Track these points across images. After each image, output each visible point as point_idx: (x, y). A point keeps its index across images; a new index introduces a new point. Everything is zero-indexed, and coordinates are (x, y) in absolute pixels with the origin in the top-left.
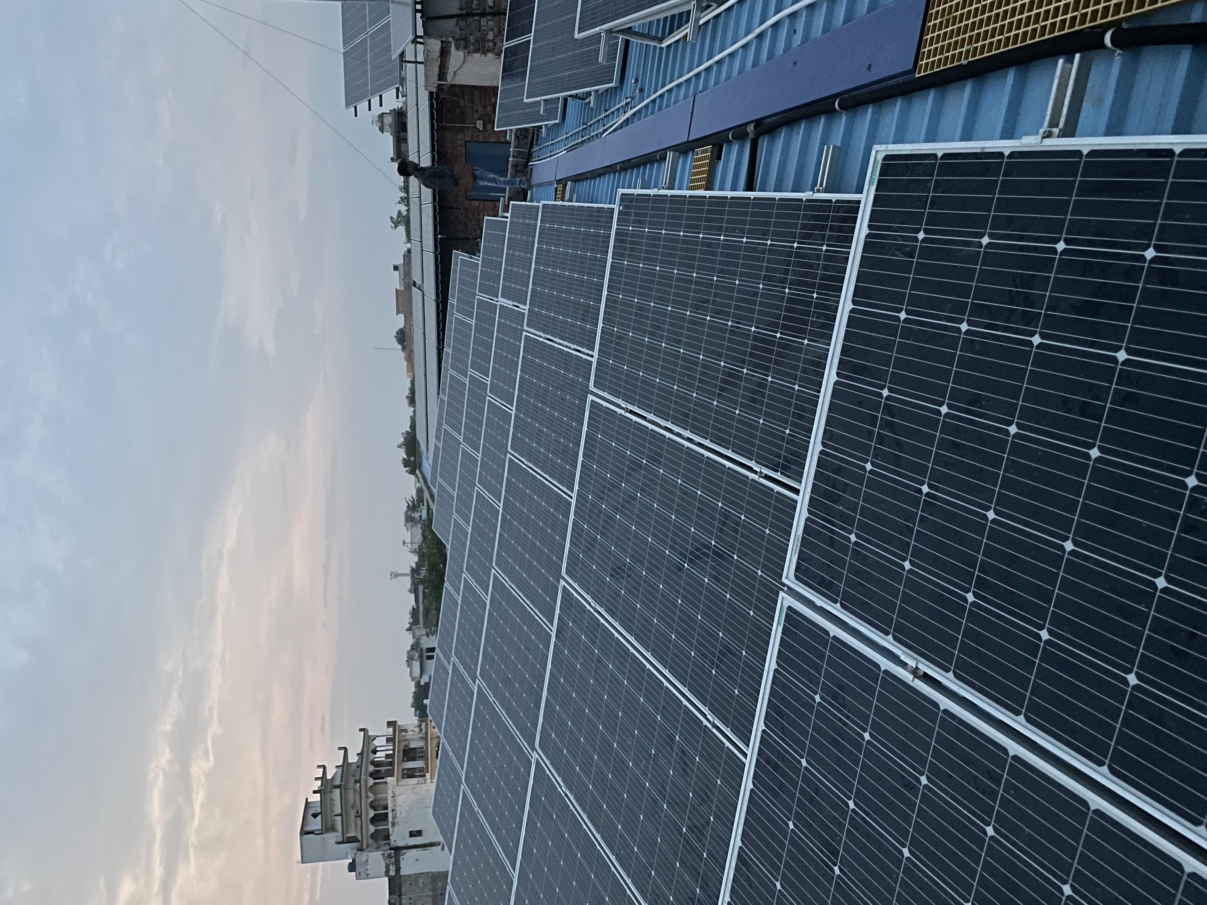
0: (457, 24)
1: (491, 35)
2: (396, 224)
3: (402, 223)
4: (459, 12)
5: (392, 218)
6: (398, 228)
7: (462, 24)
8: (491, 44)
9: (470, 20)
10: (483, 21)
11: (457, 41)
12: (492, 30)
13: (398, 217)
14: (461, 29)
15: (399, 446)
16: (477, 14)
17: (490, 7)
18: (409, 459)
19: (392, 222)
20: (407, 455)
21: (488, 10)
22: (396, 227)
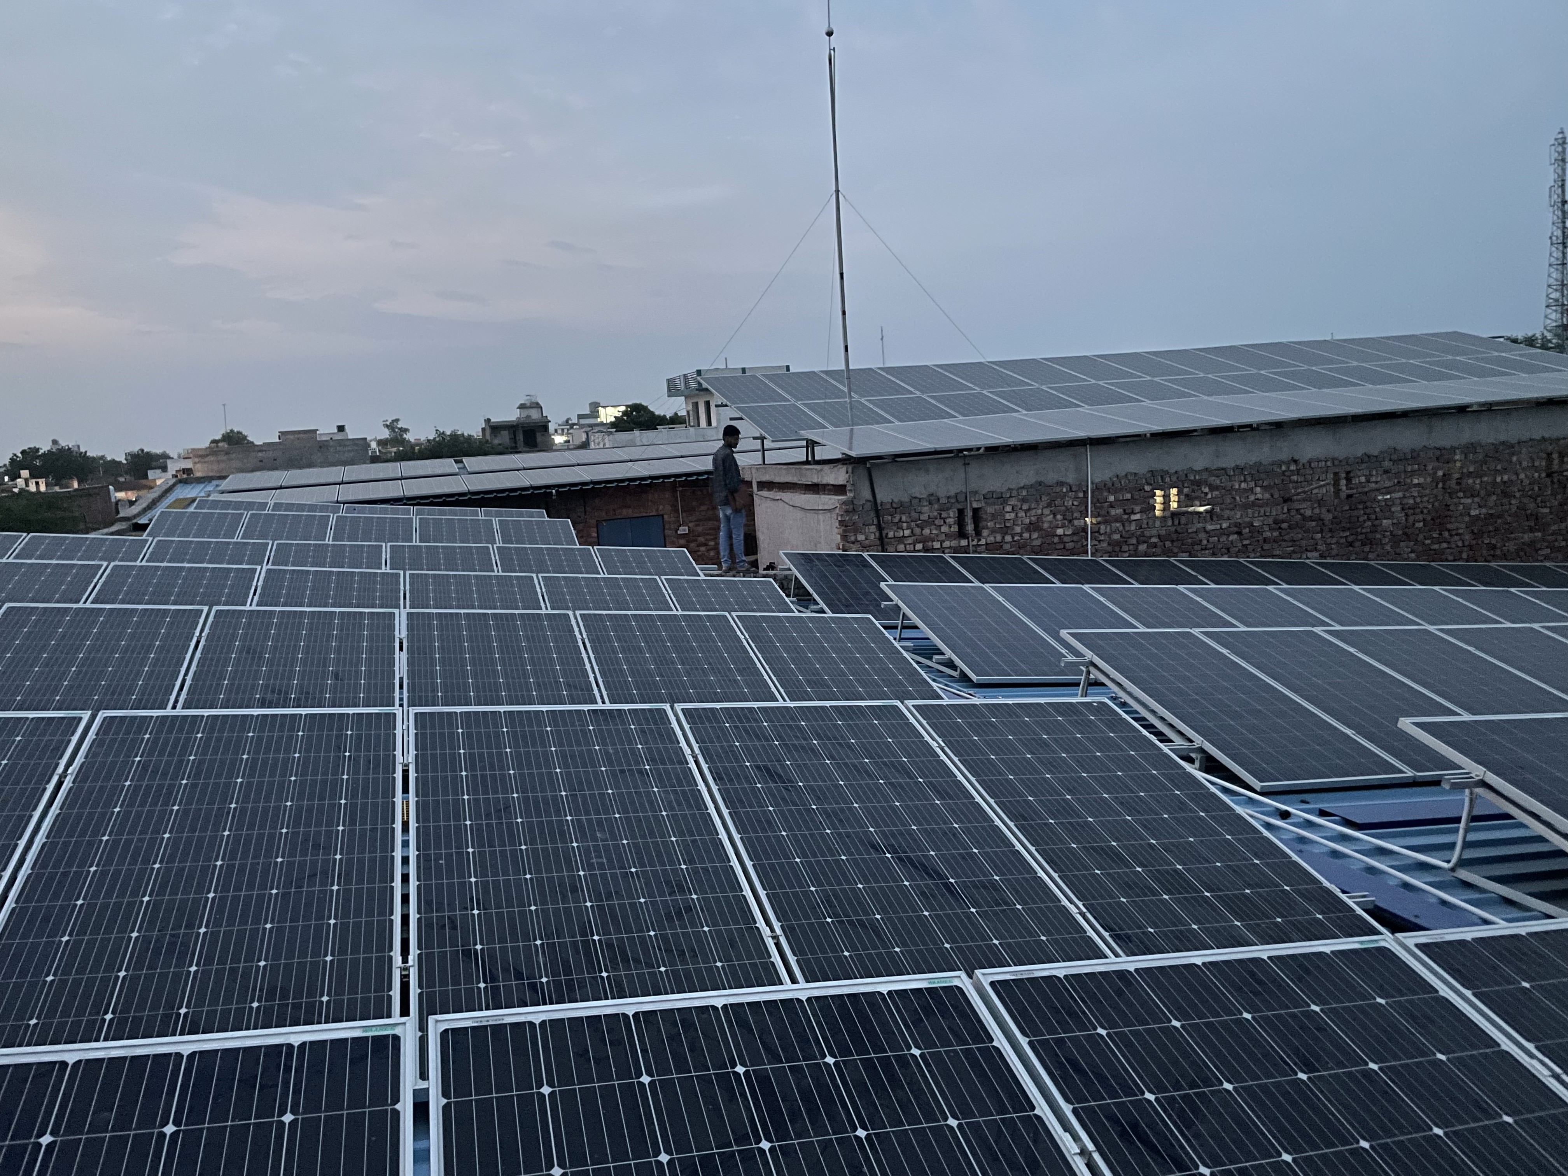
0: (867, 501)
1: (861, 537)
2: (391, 426)
3: (393, 435)
4: (879, 502)
5: (397, 420)
6: (386, 429)
7: (868, 506)
8: (853, 539)
9: (873, 514)
10: (873, 528)
11: (851, 502)
12: (866, 539)
13: (401, 429)
14: (863, 506)
15: (55, 442)
16: (879, 521)
17: (887, 534)
18: (38, 457)
19: (393, 421)
20: (44, 454)
21: (884, 532)
22: (387, 426)
